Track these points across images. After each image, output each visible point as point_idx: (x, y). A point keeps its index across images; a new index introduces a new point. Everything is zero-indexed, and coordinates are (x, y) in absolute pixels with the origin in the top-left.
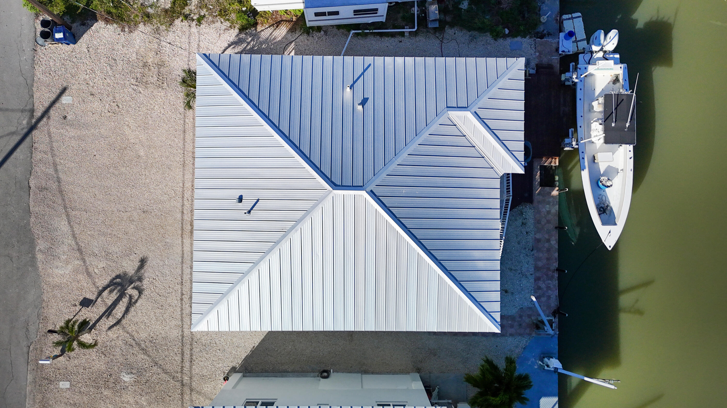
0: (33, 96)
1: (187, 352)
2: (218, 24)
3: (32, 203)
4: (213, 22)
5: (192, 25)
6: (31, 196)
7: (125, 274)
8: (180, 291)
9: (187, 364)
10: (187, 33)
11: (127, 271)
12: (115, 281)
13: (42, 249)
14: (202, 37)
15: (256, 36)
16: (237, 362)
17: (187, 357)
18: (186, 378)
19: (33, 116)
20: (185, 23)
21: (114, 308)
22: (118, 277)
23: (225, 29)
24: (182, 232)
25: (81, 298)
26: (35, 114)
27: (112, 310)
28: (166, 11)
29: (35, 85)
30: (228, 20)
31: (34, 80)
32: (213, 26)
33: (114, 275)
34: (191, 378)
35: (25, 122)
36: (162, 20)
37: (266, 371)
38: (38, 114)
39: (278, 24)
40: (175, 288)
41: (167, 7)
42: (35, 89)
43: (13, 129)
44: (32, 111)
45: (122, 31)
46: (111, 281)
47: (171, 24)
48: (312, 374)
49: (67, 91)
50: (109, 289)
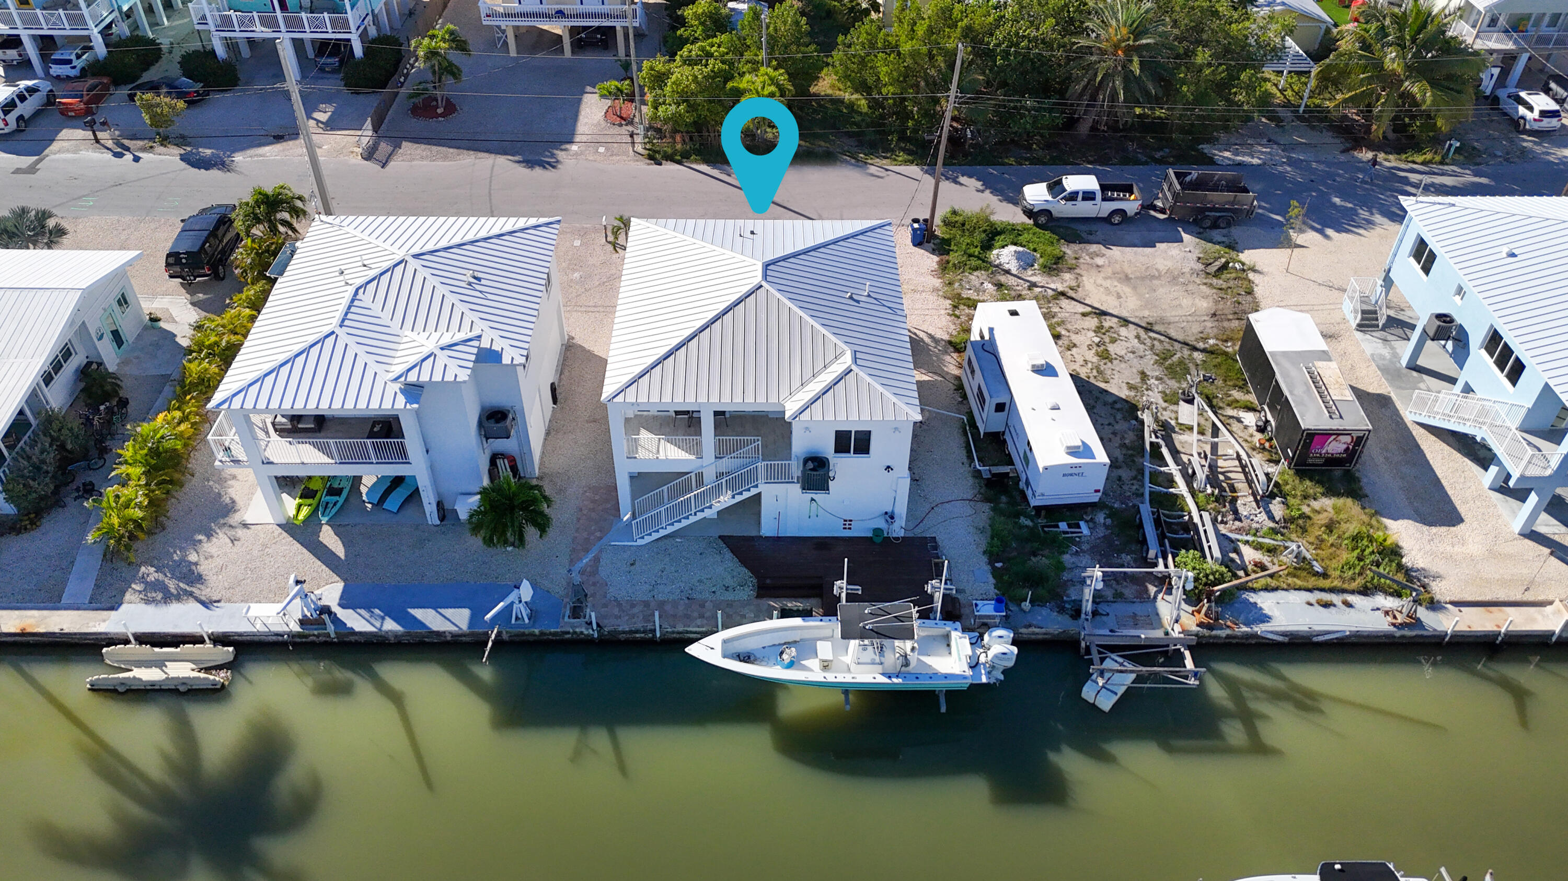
2: (953, 327)
16: (582, 342)
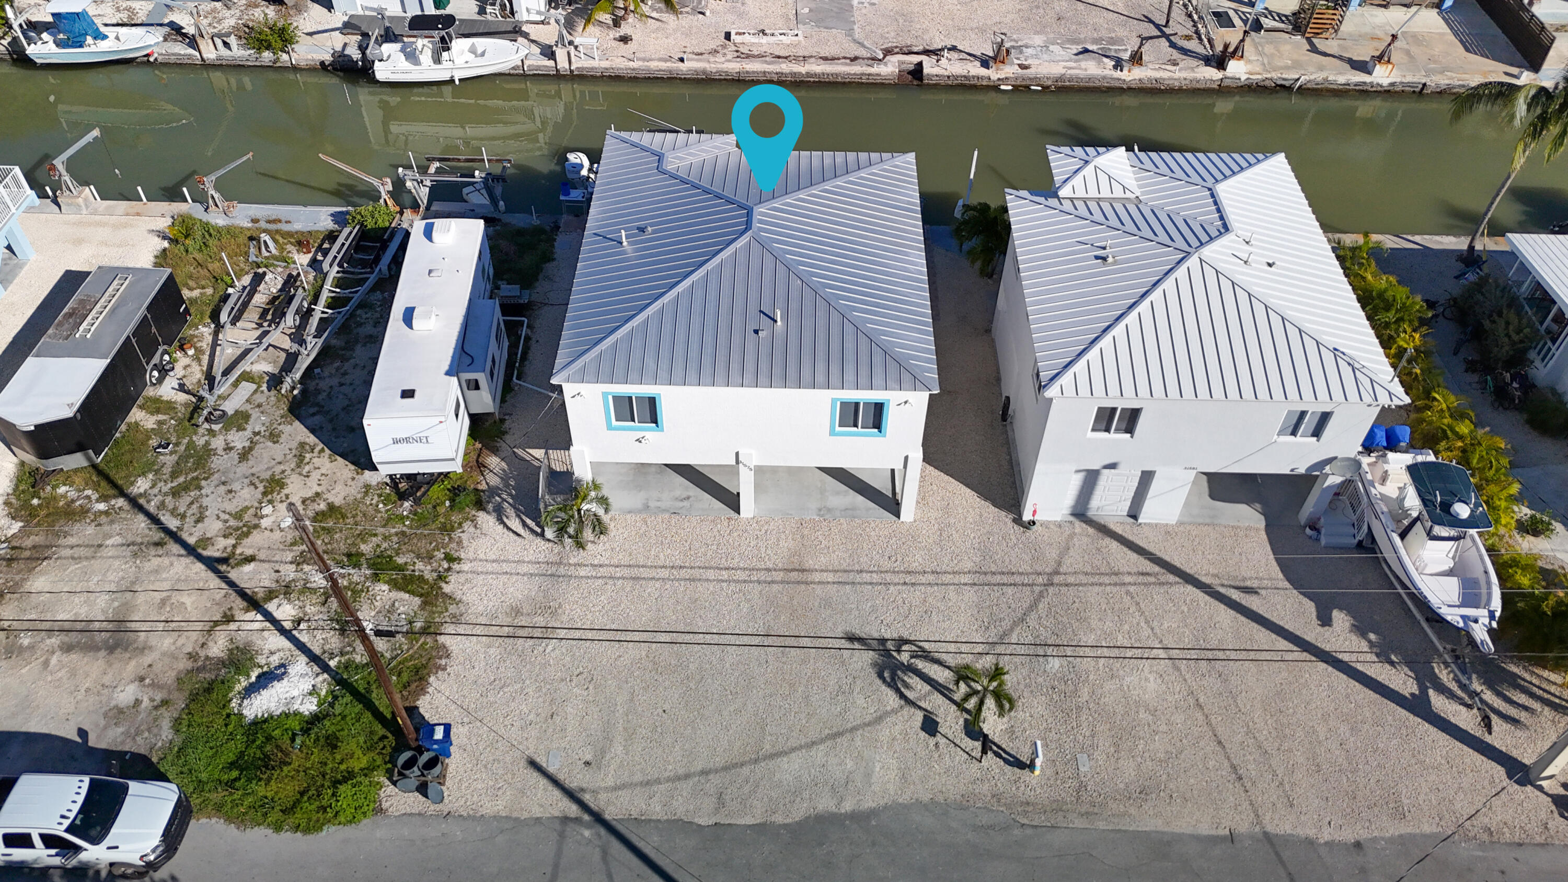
0: (537, 819)
1: (998, 579)
3: (748, 820)
4: (460, 543)
5: (458, 569)
6: (732, 822)
7: (875, 665)
8: (900, 587)
9: (1018, 579)
10: (470, 575)
11: (870, 661)
12: (888, 680)
13: (835, 801)
14: (482, 556)
15: (493, 491)
16: (1006, 518)
17: (1005, 579)
18: (1040, 580)
19: (576, 819)
20: (452, 578)
21: (937, 682)
22: (881, 676)
23: (475, 527)
24: (802, 583)
25: (923, 734)
26: (573, 816)
27: (940, 685)
28: (425, 604)
29: (515, 815)
30: (460, 524)
31: (507, 817)
32: (465, 543)
33: (879, 682)
34: (1040, 574)
35: (587, 833)
36: (439, 609)
37: (1014, 483)
38: (573, 810)
39: (481, 466)
40: (895, 593)
41: (419, 603)
42: (525, 815)
43: (597, 855)
44: (565, 820)
45: (444, 669)
46: (889, 685)
47: (451, 597)
48: (1010, 433)
49: (538, 760)
50: (902, 689)
